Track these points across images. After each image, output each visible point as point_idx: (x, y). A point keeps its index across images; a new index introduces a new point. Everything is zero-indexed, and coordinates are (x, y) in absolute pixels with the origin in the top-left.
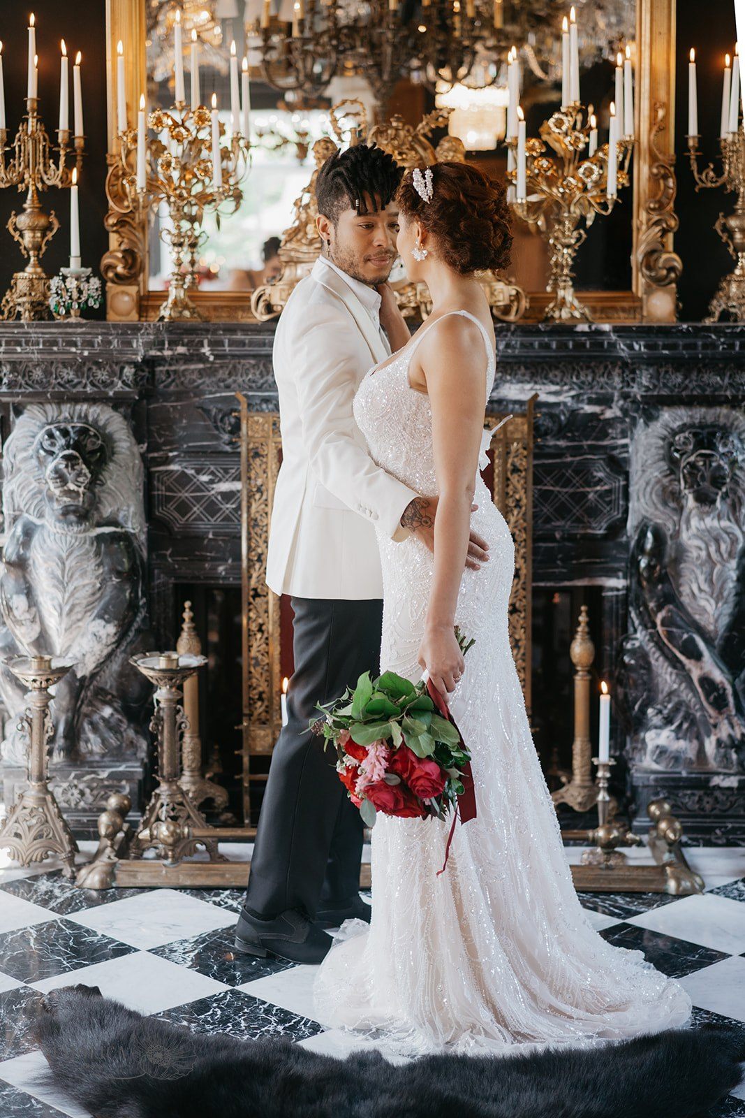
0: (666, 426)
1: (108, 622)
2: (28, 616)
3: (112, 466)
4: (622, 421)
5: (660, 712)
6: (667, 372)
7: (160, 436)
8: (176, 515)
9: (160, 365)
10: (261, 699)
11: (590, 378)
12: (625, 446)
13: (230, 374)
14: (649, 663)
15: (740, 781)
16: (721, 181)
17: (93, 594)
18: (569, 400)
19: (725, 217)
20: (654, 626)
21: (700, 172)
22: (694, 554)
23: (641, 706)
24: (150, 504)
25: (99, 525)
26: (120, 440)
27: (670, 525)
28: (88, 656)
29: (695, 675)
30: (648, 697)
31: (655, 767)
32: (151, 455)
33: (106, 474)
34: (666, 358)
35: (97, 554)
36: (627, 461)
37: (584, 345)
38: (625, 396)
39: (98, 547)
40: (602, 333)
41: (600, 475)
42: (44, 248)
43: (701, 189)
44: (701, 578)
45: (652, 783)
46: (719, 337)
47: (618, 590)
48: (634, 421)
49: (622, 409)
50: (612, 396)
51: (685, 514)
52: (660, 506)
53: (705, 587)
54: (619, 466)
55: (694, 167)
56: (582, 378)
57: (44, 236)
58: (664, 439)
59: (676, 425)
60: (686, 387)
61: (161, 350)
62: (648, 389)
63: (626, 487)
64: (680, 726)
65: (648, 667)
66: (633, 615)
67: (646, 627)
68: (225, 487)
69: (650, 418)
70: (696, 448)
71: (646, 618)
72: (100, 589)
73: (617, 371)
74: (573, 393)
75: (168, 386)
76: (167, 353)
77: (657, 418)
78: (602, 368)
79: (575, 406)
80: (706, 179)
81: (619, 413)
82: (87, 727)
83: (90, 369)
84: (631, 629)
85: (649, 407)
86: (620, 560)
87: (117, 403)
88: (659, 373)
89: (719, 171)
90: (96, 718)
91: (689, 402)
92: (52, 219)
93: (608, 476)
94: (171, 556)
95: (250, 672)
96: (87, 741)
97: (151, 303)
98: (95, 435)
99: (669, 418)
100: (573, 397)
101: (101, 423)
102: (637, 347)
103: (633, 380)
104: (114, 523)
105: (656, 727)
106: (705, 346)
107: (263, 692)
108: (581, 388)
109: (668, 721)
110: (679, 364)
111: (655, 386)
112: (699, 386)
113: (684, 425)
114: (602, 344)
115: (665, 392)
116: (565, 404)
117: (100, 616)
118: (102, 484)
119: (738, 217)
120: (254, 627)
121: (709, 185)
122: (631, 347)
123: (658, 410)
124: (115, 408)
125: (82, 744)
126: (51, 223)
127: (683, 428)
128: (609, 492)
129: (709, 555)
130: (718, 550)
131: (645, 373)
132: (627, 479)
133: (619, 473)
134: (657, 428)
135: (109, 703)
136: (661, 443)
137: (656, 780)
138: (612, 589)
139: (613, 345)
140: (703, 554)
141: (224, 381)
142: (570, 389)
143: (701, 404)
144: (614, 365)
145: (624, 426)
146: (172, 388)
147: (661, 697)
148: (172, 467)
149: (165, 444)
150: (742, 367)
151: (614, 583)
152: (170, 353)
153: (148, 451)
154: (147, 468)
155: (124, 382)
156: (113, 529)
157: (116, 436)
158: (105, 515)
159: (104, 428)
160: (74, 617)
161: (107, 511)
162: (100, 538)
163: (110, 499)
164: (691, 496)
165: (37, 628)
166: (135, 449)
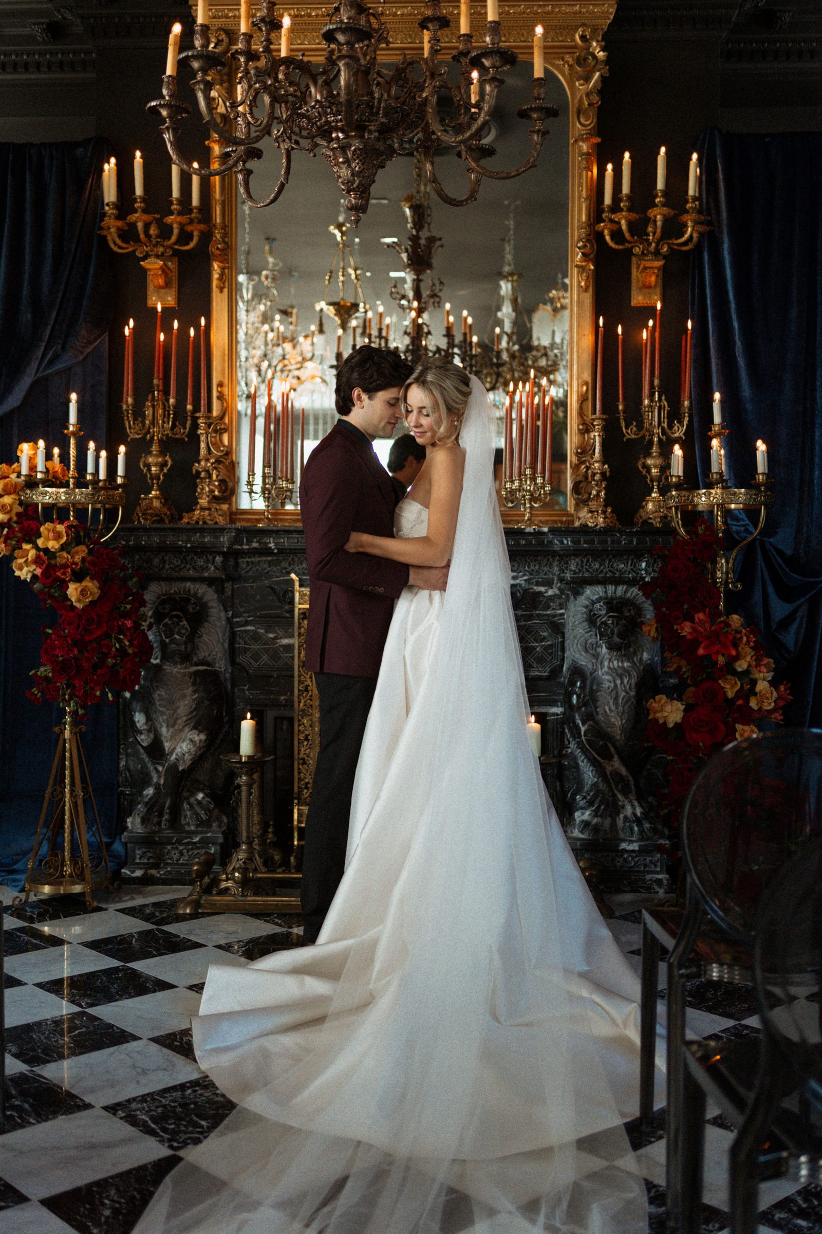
0: (588, 598)
1: (200, 732)
2: (145, 727)
3: (206, 624)
4: (559, 597)
5: (585, 798)
6: (588, 561)
7: (242, 606)
8: (252, 661)
9: (242, 557)
10: (307, 788)
11: (537, 567)
12: (562, 614)
13: (290, 564)
14: (577, 764)
15: (640, 846)
16: (642, 433)
17: (192, 712)
18: (523, 582)
19: (645, 458)
20: (580, 736)
21: (627, 428)
22: (607, 684)
23: (572, 794)
24: (232, 653)
25: (197, 665)
26: (212, 607)
27: (590, 665)
28: (187, 755)
29: (609, 769)
30: (577, 788)
31: (581, 836)
32: (235, 620)
33: (203, 630)
34: (585, 550)
35: (194, 684)
36: (563, 625)
37: (531, 542)
38: (561, 580)
39: (195, 680)
40: (543, 533)
41: (545, 634)
42: (162, 477)
43: (628, 440)
44: (611, 702)
45: (579, 847)
46: (622, 535)
47: (557, 715)
48: (568, 596)
49: (559, 589)
50: (553, 579)
51: (600, 658)
52: (583, 653)
53: (613, 708)
54: (558, 629)
55: (623, 424)
56: (532, 568)
57: (162, 470)
58: (586, 607)
59: (594, 598)
60: (602, 572)
61: (242, 544)
62: (575, 573)
63: (563, 642)
64: (599, 807)
65: (577, 766)
66: (566, 731)
67: (574, 738)
68: (285, 641)
69: (577, 594)
70: (608, 612)
71: (574, 731)
72: (195, 709)
73: (556, 563)
74: (525, 578)
75: (247, 572)
76: (245, 547)
77: (582, 594)
78: (545, 560)
79: (527, 586)
80: (630, 433)
81: (557, 592)
82: (186, 806)
83: (192, 558)
84: (567, 743)
85: (576, 586)
86: (559, 694)
87: (210, 582)
88: (582, 562)
89: (640, 426)
90: (192, 800)
91: (603, 582)
92: (167, 458)
93: (550, 635)
94: (248, 690)
95: (299, 769)
96: (186, 816)
97: (238, 517)
98: (195, 603)
99: (592, 592)
100: (526, 580)
101: (199, 595)
102: (565, 542)
103: (567, 568)
104: (208, 664)
105: (582, 808)
106: (613, 542)
107: (308, 783)
108: (531, 574)
109: (590, 803)
110: (595, 554)
111: (580, 571)
112: (610, 571)
113: (601, 597)
114: (543, 542)
115: (587, 575)
116: (520, 585)
117: (195, 728)
118: (200, 637)
119: (654, 457)
120: (302, 737)
121: (633, 436)
122: (562, 542)
123: (583, 588)
124: (210, 585)
125: (182, 818)
126: (167, 461)
127: (599, 600)
128: (551, 646)
129: (616, 685)
130: (622, 683)
131: (573, 562)
132: (563, 637)
133: (557, 633)
134: (582, 600)
135: (202, 790)
136: (585, 610)
137: (582, 845)
138: (554, 714)
139: (551, 542)
140: (612, 685)
141: (286, 568)
142: (524, 575)
143: (611, 583)
144: (553, 556)
145: (561, 601)
146: (250, 573)
147: (586, 789)
148: (249, 628)
149: (244, 612)
150: (640, 558)
151: (555, 710)
152: (247, 547)
153: (233, 617)
154: (231, 628)
155: (215, 567)
156: (205, 668)
157: (210, 604)
158: (201, 658)
159: (201, 598)
160: (176, 727)
161: (202, 654)
162: (196, 673)
163: (204, 647)
164: (604, 646)
165: (152, 736)
166: (223, 614)
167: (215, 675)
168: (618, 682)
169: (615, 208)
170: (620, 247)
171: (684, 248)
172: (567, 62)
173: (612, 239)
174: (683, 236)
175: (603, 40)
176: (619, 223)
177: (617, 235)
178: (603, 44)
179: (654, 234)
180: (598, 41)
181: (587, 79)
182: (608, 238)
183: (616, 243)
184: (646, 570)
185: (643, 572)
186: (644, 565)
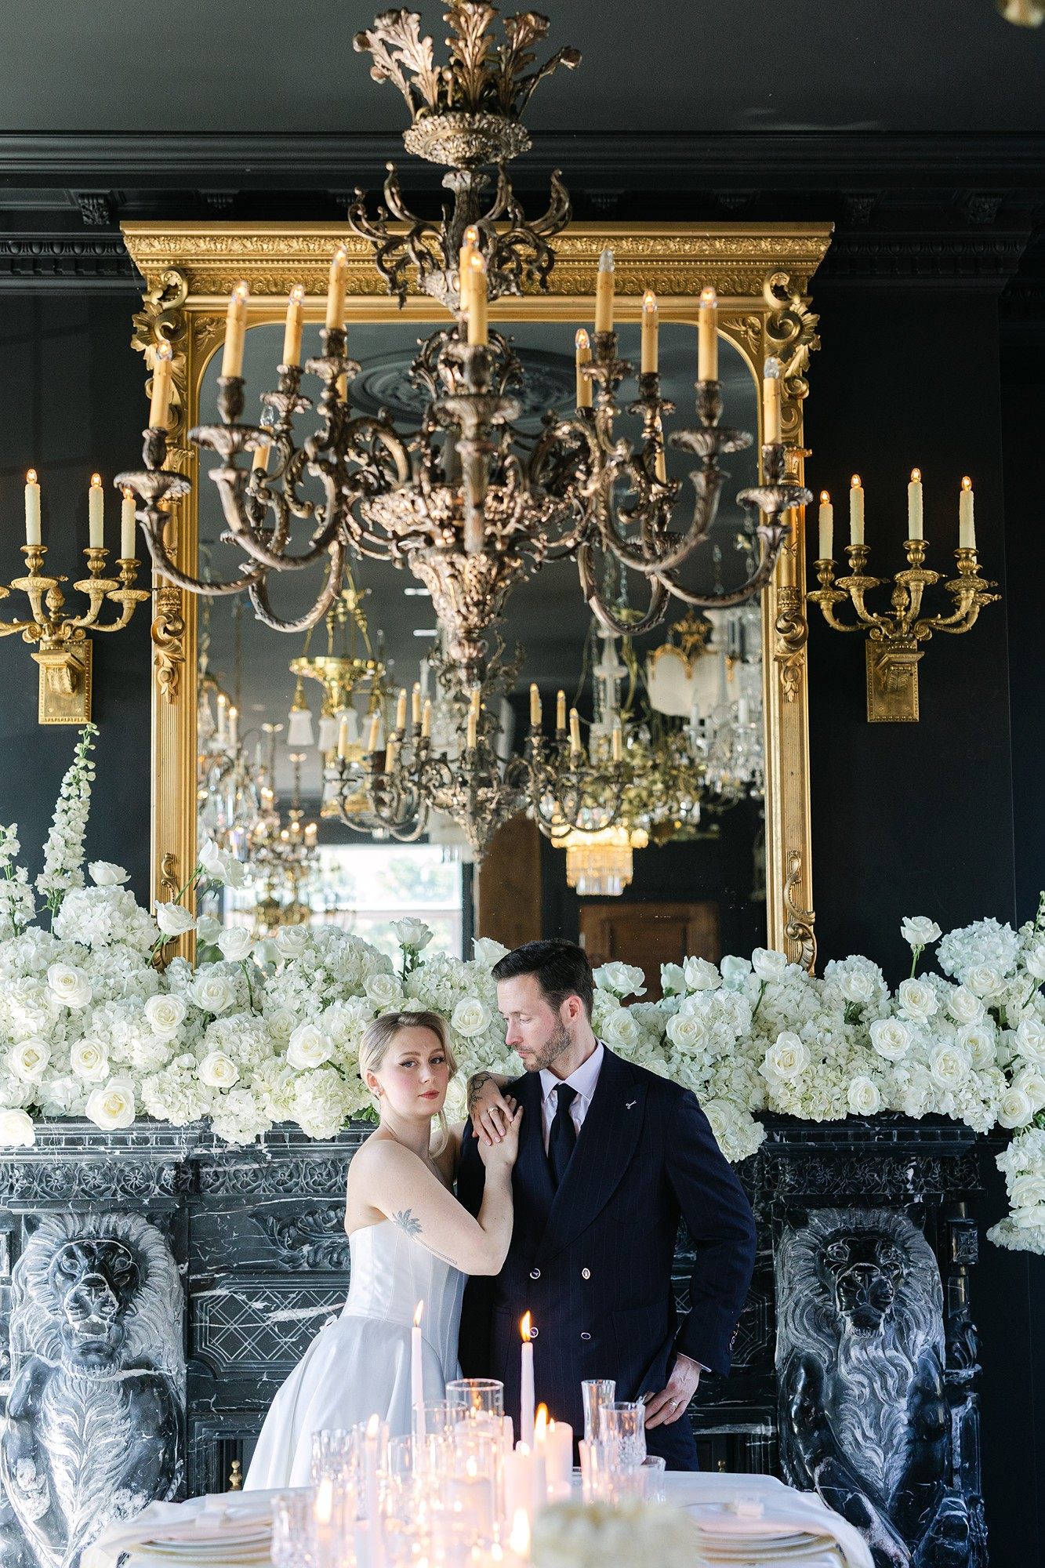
0: (816, 1233)
1: (135, 1491)
2: (35, 1486)
3: (145, 1292)
6: (813, 1167)
7: (205, 1253)
8: (223, 1352)
9: (206, 1165)
12: (769, 1258)
13: (291, 1175)
17: (118, 1455)
20: (811, 1484)
22: (855, 1391)
24: (190, 1339)
25: (128, 1366)
26: (154, 1259)
27: (825, 1356)
32: (193, 1277)
33: (137, 1302)
34: (812, 1151)
35: (124, 1402)
38: (766, 1198)
39: (125, 1395)
44: (865, 1423)
46: (873, 1126)
47: (766, 1438)
48: (777, 1227)
49: (763, 1214)
51: (843, 1342)
52: (811, 1332)
53: (870, 1433)
54: (763, 1283)
58: (813, 1249)
59: (827, 1231)
60: (837, 1186)
61: (208, 1147)
62: (793, 1189)
66: (786, 1470)
68: (282, 1315)
70: (852, 1260)
71: (801, 1474)
72: (126, 1448)
73: (756, 1167)
75: (215, 1191)
76: (215, 1151)
77: (804, 1224)
83: (121, 1172)
85: (795, 1211)
86: (767, 1401)
87: (153, 1213)
88: (804, 1170)
91: (841, 1204)
94: (215, 1405)
98: (125, 1253)
99: (819, 1222)
101: (132, 1239)
102: (777, 1137)
103: (775, 1178)
104: (148, 1365)
106: (857, 1137)
110: (827, 1158)
111: (800, 1185)
112: (851, 1184)
113: (837, 1231)
115: (810, 1191)
117: (125, 1484)
118: (133, 1315)
122: (770, 1138)
127: (836, 1236)
128: (753, 1314)
129: (873, 1393)
130: (884, 1387)
131: (787, 1168)
133: (761, 1292)
134: (805, 1236)
136: (810, 1254)
138: (758, 1438)
140: (867, 1391)
141: (283, 1183)
145: (766, 1234)
146: (221, 1193)
148: (218, 1292)
149: (210, 1263)
150: (902, 1161)
151: (760, 1430)
152: (219, 1150)
153: (189, 1272)
154: (188, 1293)
155: (162, 1187)
156: (143, 1372)
157: (151, 1254)
158: (135, 1355)
159: (137, 1243)
160: (93, 1486)
161: (137, 1348)
162: (128, 1384)
163: (142, 1332)
164: (848, 1319)
165: (46, 1501)
166: (174, 1270)
167: (160, 1383)
168: (877, 1386)
169: (841, 567)
170: (848, 629)
171: (955, 631)
172: (752, 326)
173: (835, 616)
174: (954, 613)
175: (809, 293)
176: (848, 591)
177: (844, 609)
178: (811, 299)
179: (907, 609)
180: (802, 296)
181: (787, 355)
182: (828, 615)
183: (842, 623)
184: (913, 1182)
185: (909, 1186)
186: (910, 1173)
